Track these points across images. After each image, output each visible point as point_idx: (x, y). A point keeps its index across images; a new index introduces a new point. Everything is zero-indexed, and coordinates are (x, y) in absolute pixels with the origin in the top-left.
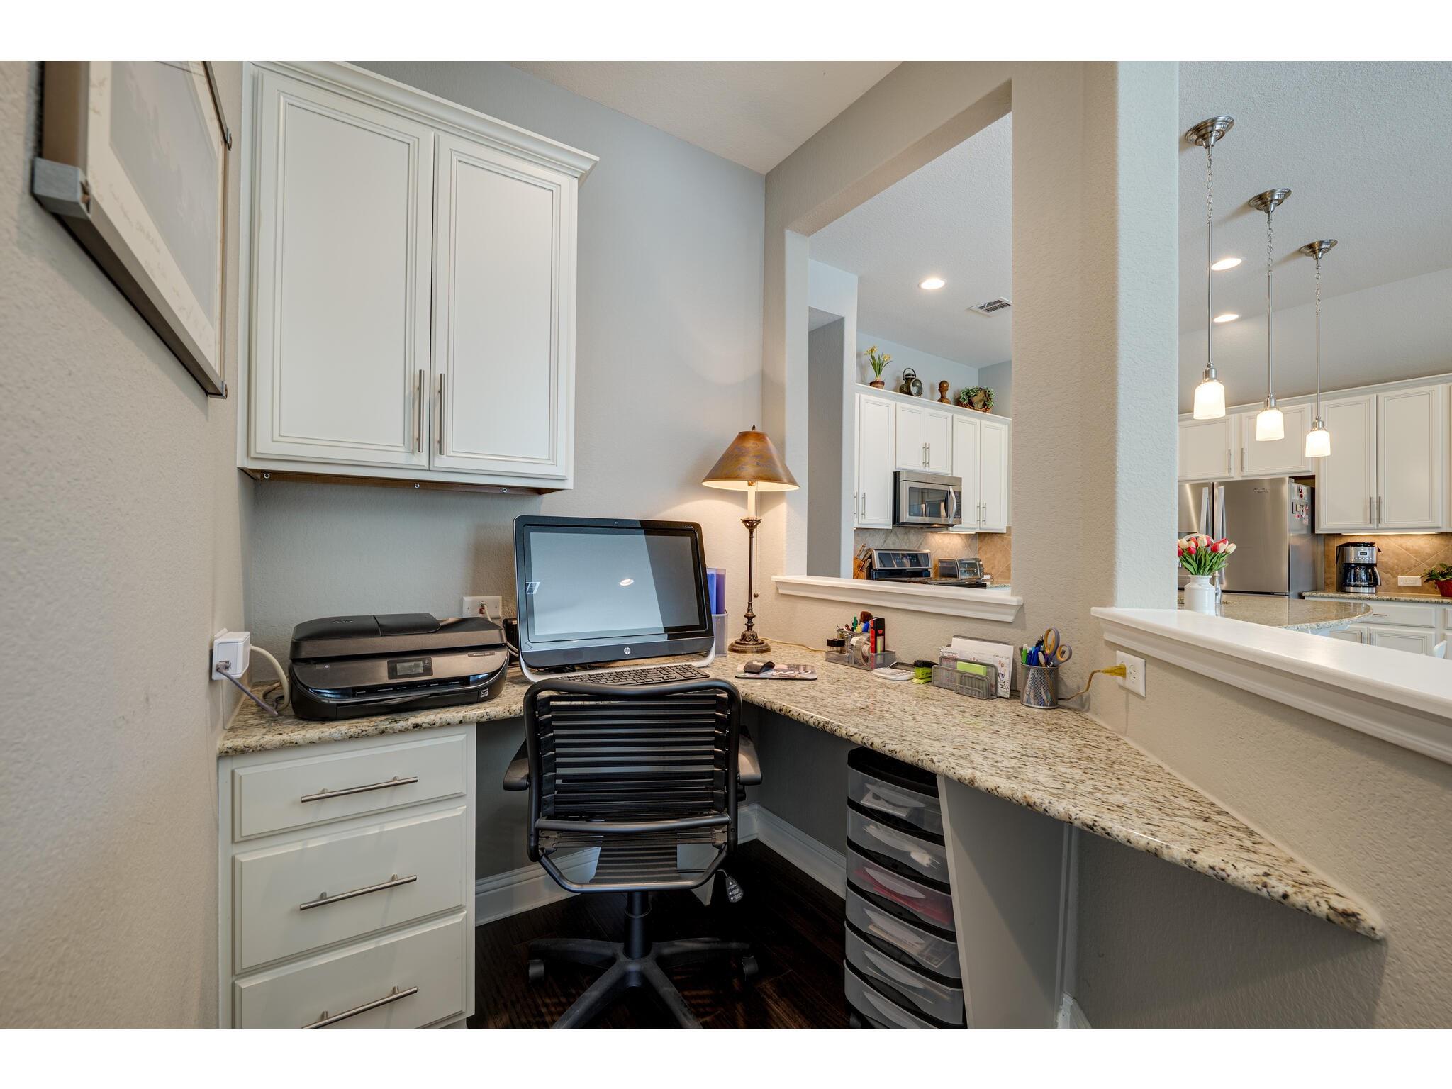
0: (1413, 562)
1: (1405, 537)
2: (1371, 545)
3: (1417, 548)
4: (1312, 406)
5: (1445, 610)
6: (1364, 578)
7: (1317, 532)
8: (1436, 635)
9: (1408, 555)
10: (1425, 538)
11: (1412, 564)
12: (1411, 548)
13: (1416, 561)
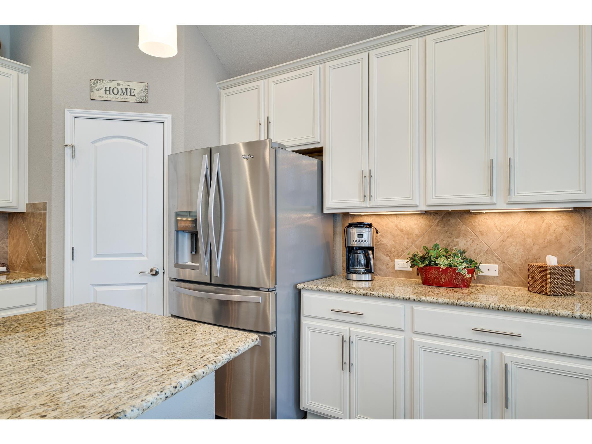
0: (405, 243)
1: (400, 217)
2: (370, 226)
3: (408, 229)
4: (320, 68)
5: (412, 308)
6: (363, 262)
7: (325, 211)
8: (405, 339)
9: (402, 237)
10: (414, 218)
11: (405, 247)
12: (404, 229)
13: (408, 243)
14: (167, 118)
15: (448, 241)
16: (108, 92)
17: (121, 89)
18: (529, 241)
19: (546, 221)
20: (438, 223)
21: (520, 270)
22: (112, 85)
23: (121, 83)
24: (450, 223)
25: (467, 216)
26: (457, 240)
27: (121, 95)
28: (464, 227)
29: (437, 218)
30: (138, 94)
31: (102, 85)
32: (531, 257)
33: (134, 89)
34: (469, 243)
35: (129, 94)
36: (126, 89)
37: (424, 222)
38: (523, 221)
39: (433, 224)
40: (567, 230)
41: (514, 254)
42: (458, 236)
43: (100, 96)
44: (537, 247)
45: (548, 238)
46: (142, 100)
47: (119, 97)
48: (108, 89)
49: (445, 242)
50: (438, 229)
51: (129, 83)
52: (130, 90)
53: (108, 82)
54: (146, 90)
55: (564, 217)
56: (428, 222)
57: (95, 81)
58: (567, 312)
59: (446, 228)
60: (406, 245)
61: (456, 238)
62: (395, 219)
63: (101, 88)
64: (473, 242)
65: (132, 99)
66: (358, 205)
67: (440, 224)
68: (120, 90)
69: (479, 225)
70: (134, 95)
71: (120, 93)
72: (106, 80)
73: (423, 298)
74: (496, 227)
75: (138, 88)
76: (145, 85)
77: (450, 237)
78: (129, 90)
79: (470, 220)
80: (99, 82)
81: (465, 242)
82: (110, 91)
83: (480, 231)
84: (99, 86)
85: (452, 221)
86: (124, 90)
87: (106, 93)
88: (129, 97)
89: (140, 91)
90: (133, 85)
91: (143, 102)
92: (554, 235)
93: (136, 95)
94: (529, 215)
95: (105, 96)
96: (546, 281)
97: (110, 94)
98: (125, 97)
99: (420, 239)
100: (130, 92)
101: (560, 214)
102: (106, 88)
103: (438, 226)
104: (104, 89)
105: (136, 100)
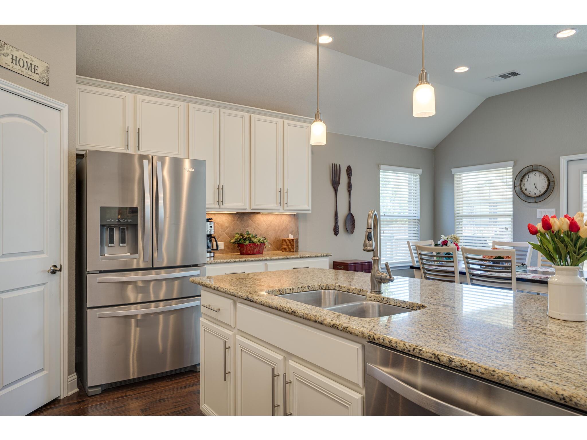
9: (218, 228)
10: (225, 216)
11: (219, 234)
12: (219, 223)
13: (222, 231)
14: (64, 107)
15: (243, 229)
16: (14, 62)
17: (27, 62)
18: (277, 228)
19: (283, 218)
20: (238, 219)
21: (274, 243)
22: (18, 54)
23: (27, 55)
24: (244, 219)
25: (252, 215)
26: (247, 229)
27: (26, 69)
28: (250, 222)
29: (237, 216)
30: (41, 74)
31: (9, 51)
32: (277, 236)
33: (38, 67)
34: (253, 230)
35: (33, 70)
36: (31, 64)
37: (231, 219)
38: (274, 218)
39: (235, 220)
40: (289, 222)
41: (271, 235)
42: (248, 227)
43: (6, 64)
44: (279, 231)
45: (283, 226)
46: (44, 82)
47: (25, 71)
48: (14, 58)
49: (241, 230)
50: (238, 222)
51: (34, 59)
52: (35, 67)
53: (15, 49)
54: (47, 71)
55: (288, 216)
56: (233, 218)
57: (3, 44)
58: (320, 255)
59: (242, 222)
60: (220, 233)
61: (247, 228)
62: (214, 216)
63: (8, 55)
64: (255, 229)
65: (36, 77)
66: (213, 206)
67: (239, 220)
68: (25, 63)
69: (257, 220)
70: (38, 74)
71: (25, 67)
72: (13, 47)
73: (273, 258)
74: (264, 221)
75: (42, 67)
76: (47, 66)
77: (244, 227)
78: (33, 67)
79: (253, 218)
80: (6, 46)
81: (251, 230)
82: (16, 60)
83: (258, 224)
84: (6, 51)
85: (245, 218)
86: (29, 65)
87: (12, 62)
88: (33, 74)
89: (43, 71)
90: (37, 62)
91: (44, 83)
92: (285, 225)
93: (39, 74)
94: (277, 215)
95: (11, 64)
96: (293, 246)
97: (16, 64)
98: (30, 73)
99: (228, 229)
100: (35, 69)
101: (287, 215)
102: (13, 55)
103: (238, 221)
104: (10, 56)
105: (39, 80)
